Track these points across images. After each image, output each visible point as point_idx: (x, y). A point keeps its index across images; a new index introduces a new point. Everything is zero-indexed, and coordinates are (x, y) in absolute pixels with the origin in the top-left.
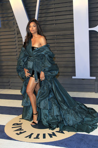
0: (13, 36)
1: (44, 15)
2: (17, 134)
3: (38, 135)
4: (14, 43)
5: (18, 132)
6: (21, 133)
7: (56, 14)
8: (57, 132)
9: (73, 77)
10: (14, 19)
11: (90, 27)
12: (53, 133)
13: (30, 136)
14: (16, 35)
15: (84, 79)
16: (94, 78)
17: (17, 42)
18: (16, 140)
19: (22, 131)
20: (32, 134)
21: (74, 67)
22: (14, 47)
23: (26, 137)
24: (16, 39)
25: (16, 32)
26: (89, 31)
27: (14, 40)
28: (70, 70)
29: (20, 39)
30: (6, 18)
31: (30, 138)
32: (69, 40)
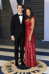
0: (9, 15)
1: (27, 4)
2: (9, 72)
3: (21, 73)
5: (9, 71)
6: (11, 71)
7: (34, 3)
8: (32, 72)
9: (43, 40)
10: (10, 5)
12: (29, 72)
20: (17, 72)
21: (43, 34)
24: (11, 17)
25: (11, 13)
27: (9, 17)
28: (41, 36)
32: (41, 19)
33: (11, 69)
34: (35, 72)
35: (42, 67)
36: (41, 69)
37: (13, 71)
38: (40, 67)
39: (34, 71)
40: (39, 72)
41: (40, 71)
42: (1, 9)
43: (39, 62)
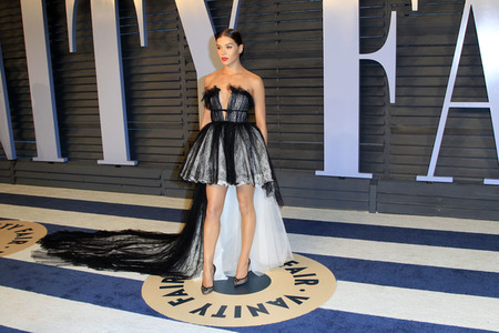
0: (175, 68)
2: (172, 303)
3: (223, 308)
4: (177, 85)
5: (175, 299)
6: (181, 301)
8: (270, 302)
9: (318, 173)
10: (180, 27)
11: (362, 52)
12: (261, 305)
13: (203, 311)
14: (182, 65)
15: (344, 178)
16: (370, 176)
17: (183, 83)
18: (167, 318)
19: (184, 298)
20: (208, 305)
21: (321, 148)
22: (177, 93)
23: (193, 312)
24: (183, 74)
25: (181, 58)
26: (362, 61)
27: (177, 76)
28: (311, 154)
29: (190, 76)
31: (203, 313)
32: (312, 82)
33: (180, 293)
34: (284, 305)
35: (316, 282)
36: (309, 290)
37: (192, 299)
38: (306, 282)
39: (280, 300)
40: (300, 303)
41: (306, 299)
42: (143, 44)
43: (303, 262)
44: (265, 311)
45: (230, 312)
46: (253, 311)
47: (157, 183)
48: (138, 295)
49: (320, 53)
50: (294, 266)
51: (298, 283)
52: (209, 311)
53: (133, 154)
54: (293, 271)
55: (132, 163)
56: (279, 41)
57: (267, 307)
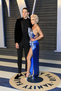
2: (17, 85)
5: (18, 84)
6: (20, 84)
7: (46, 10)
8: (43, 85)
9: (55, 51)
10: (19, 12)
12: (41, 86)
13: (26, 87)
18: (16, 89)
19: (21, 83)
20: (27, 86)
23: (23, 87)
28: (53, 46)
30: (14, 11)
31: (26, 88)
32: (54, 27)
33: (20, 82)
34: (47, 86)
35: (55, 80)
37: (23, 84)
38: (53, 80)
39: (46, 85)
40: (51, 86)
41: (53, 85)
42: (9, 16)
43: (51, 75)
44: (42, 88)
45: (33, 88)
46: (39, 88)
47: (12, 53)
48: (8, 83)
49: (56, 20)
50: (49, 76)
51: (51, 80)
52: (27, 87)
53: (6, 45)
54: (49, 77)
55: (6, 47)
56: (45, 16)
57: (43, 86)
